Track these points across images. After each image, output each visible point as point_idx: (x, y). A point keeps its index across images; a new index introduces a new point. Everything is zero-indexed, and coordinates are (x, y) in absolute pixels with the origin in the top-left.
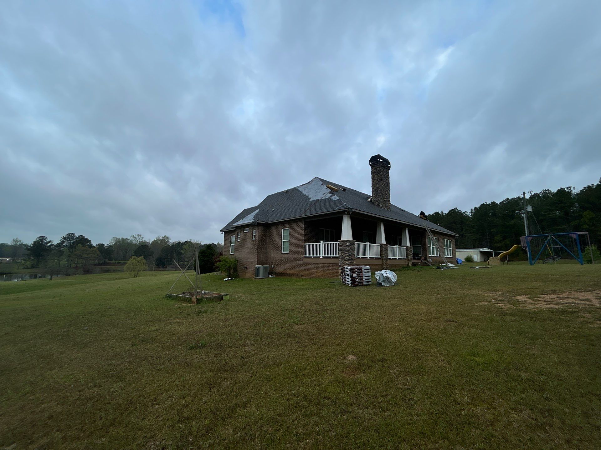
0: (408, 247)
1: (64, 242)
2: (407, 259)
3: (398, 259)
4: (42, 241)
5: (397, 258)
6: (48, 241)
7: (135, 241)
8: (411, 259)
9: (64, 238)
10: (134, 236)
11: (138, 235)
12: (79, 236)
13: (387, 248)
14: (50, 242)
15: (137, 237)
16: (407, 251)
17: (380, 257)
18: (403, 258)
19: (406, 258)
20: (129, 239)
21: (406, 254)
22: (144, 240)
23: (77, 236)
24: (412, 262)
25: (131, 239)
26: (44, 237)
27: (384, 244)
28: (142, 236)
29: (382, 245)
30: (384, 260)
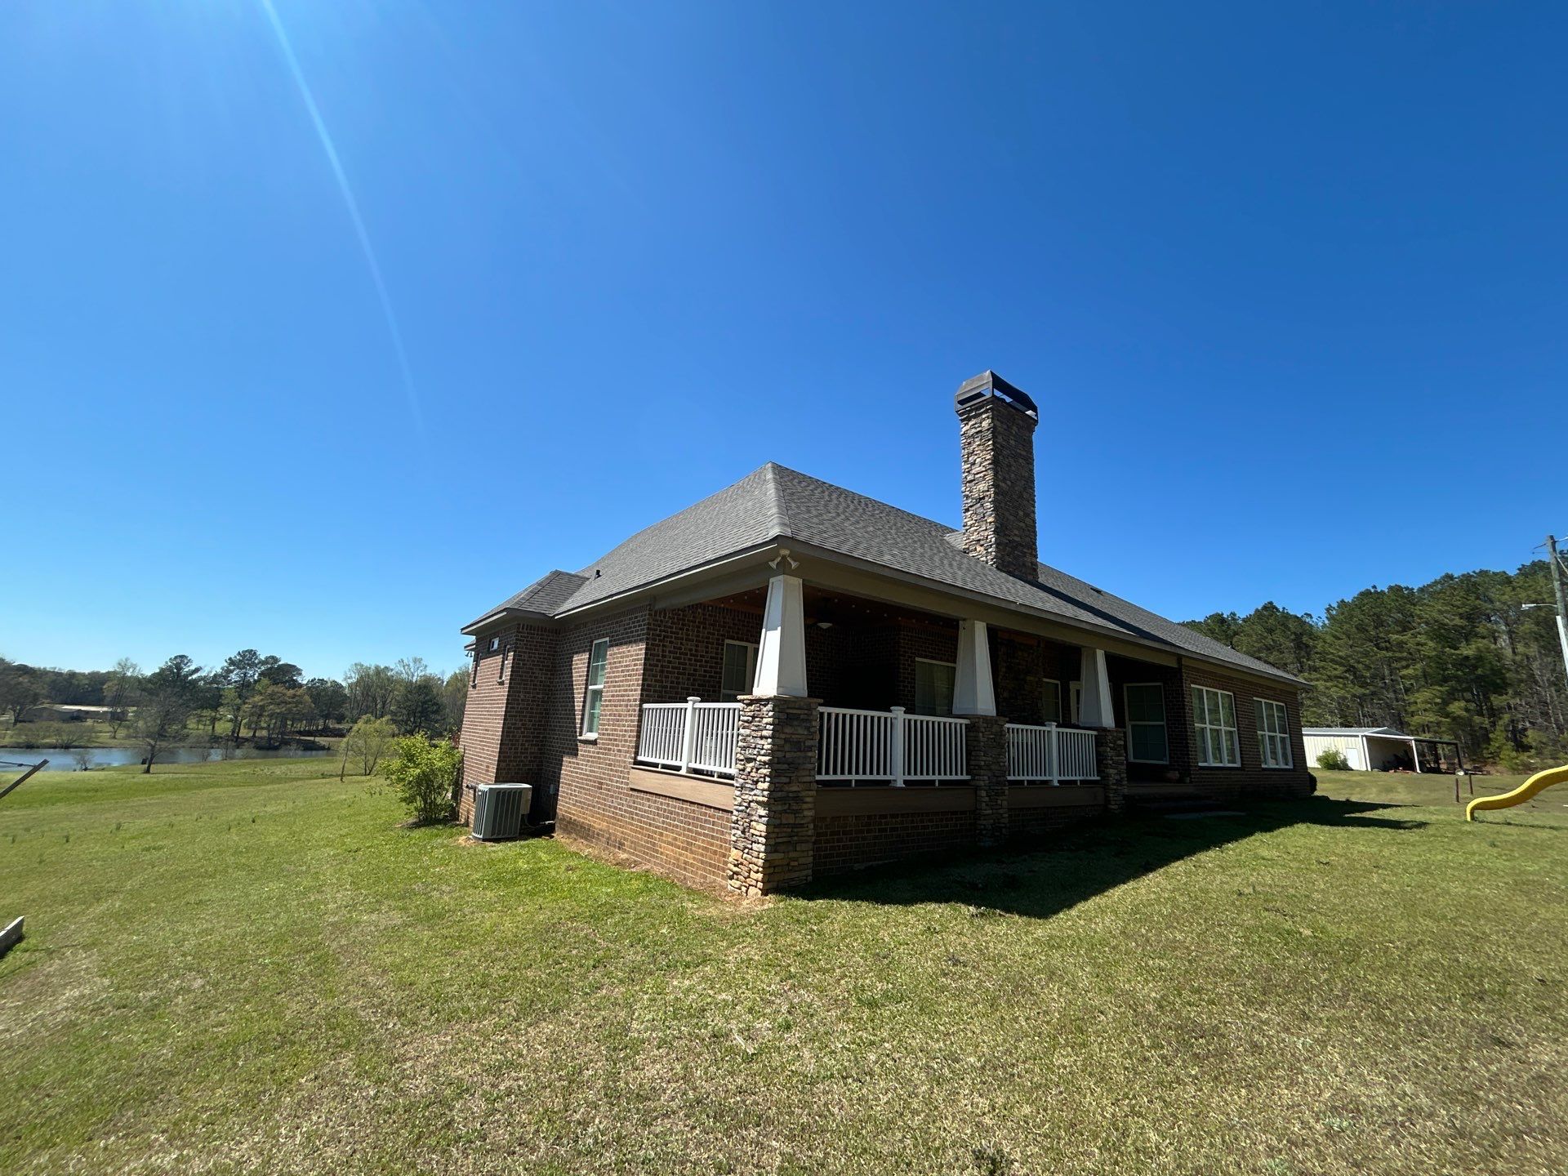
0: (1105, 730)
1: (229, 671)
2: (1103, 784)
3: (1056, 784)
4: (179, 668)
5: (1055, 779)
6: (193, 668)
7: (407, 673)
8: (1118, 783)
9: (232, 662)
10: (406, 661)
11: (415, 661)
12: (267, 658)
13: (1001, 734)
14: (197, 670)
15: (412, 665)
16: (1101, 749)
17: (965, 777)
18: (1081, 778)
19: (1097, 778)
20: (392, 670)
21: (1099, 762)
22: (429, 671)
23: (263, 658)
24: (1125, 797)
25: (397, 670)
26: (185, 657)
27: (985, 718)
28: (423, 662)
29: (975, 726)
30: (984, 793)
